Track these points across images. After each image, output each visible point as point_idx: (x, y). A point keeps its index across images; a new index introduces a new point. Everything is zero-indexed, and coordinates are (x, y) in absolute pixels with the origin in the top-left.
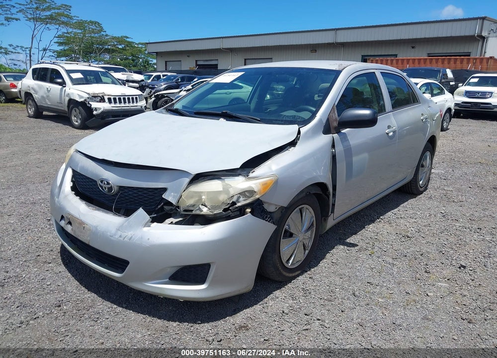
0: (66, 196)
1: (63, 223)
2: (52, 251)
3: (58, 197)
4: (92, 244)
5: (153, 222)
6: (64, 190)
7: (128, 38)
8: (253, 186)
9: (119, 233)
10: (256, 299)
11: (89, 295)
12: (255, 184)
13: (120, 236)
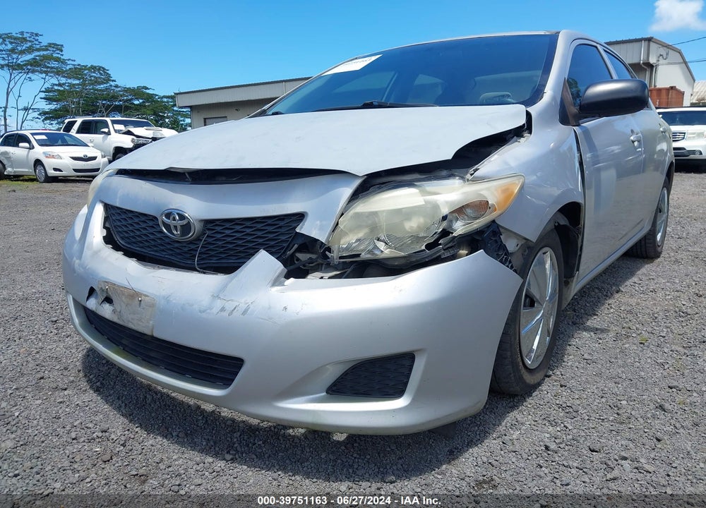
0: (96, 253)
1: (92, 304)
2: (66, 369)
3: (80, 257)
4: (159, 334)
5: (287, 277)
6: (91, 243)
7: (147, 88)
8: (485, 193)
9: (219, 304)
10: (481, 428)
11: (151, 442)
12: (488, 189)
13: (223, 309)
